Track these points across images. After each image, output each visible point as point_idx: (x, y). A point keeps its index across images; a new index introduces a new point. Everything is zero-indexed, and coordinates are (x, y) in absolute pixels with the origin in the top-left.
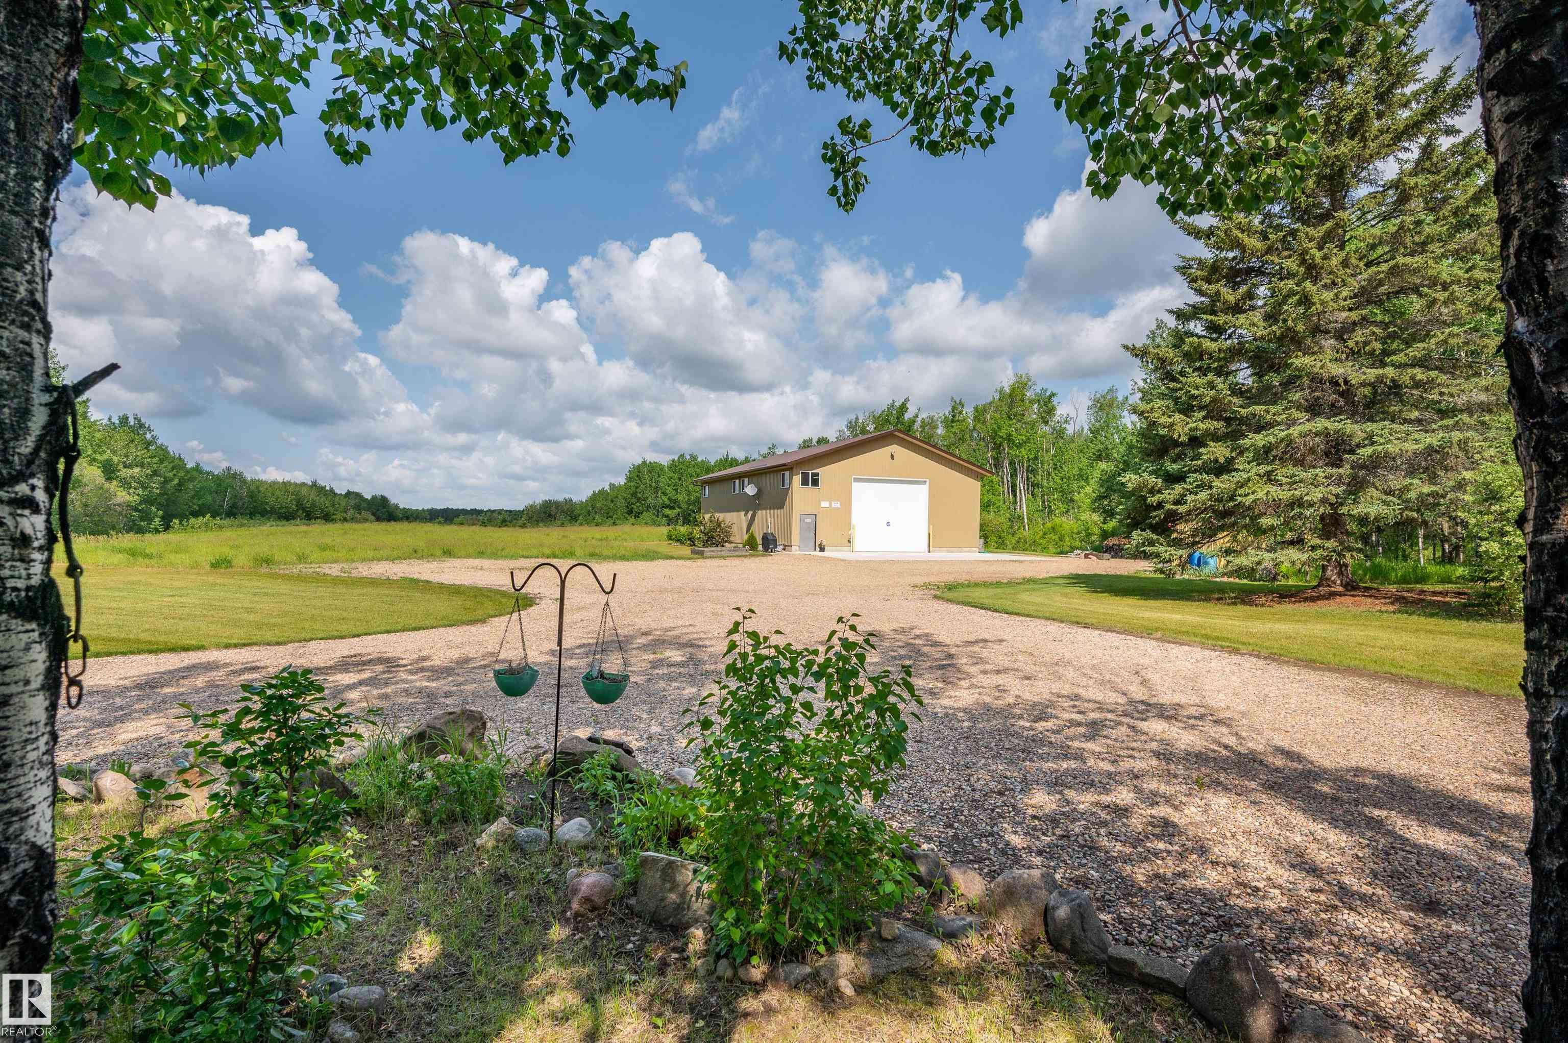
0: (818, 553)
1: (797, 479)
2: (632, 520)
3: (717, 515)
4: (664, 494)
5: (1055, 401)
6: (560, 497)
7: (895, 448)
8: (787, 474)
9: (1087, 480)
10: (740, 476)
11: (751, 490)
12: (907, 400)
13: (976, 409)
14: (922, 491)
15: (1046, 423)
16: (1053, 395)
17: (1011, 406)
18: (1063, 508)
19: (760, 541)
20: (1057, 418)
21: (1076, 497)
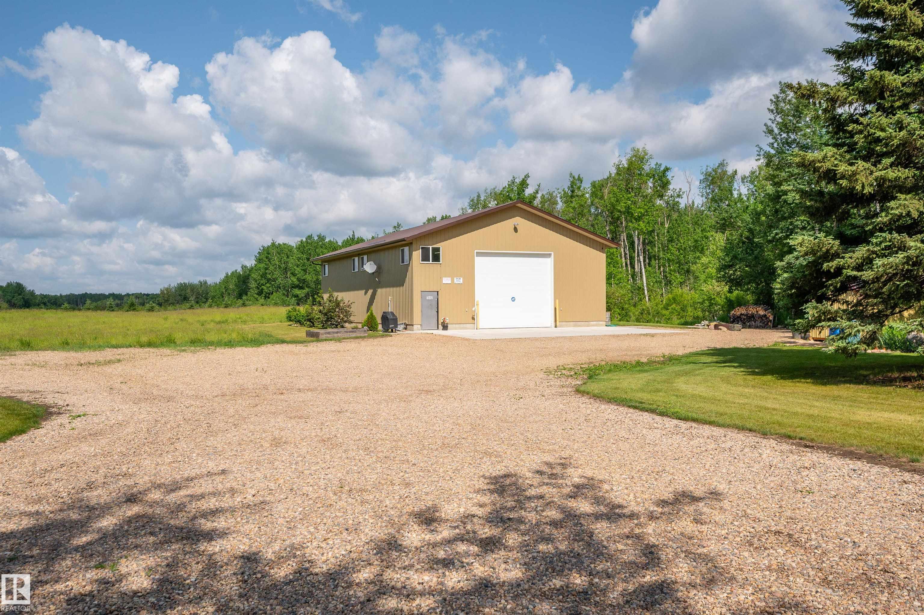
0: (441, 332)
1: (417, 255)
2: (262, 301)
3: (335, 294)
4: (294, 274)
5: (669, 175)
6: (195, 280)
7: (518, 221)
8: (406, 249)
9: (702, 252)
10: (360, 253)
11: (370, 267)
12: (527, 176)
13: (593, 185)
14: (548, 264)
15: (661, 196)
16: (667, 169)
17: (628, 182)
18: (679, 278)
19: (379, 321)
20: (669, 193)
21: (693, 268)
